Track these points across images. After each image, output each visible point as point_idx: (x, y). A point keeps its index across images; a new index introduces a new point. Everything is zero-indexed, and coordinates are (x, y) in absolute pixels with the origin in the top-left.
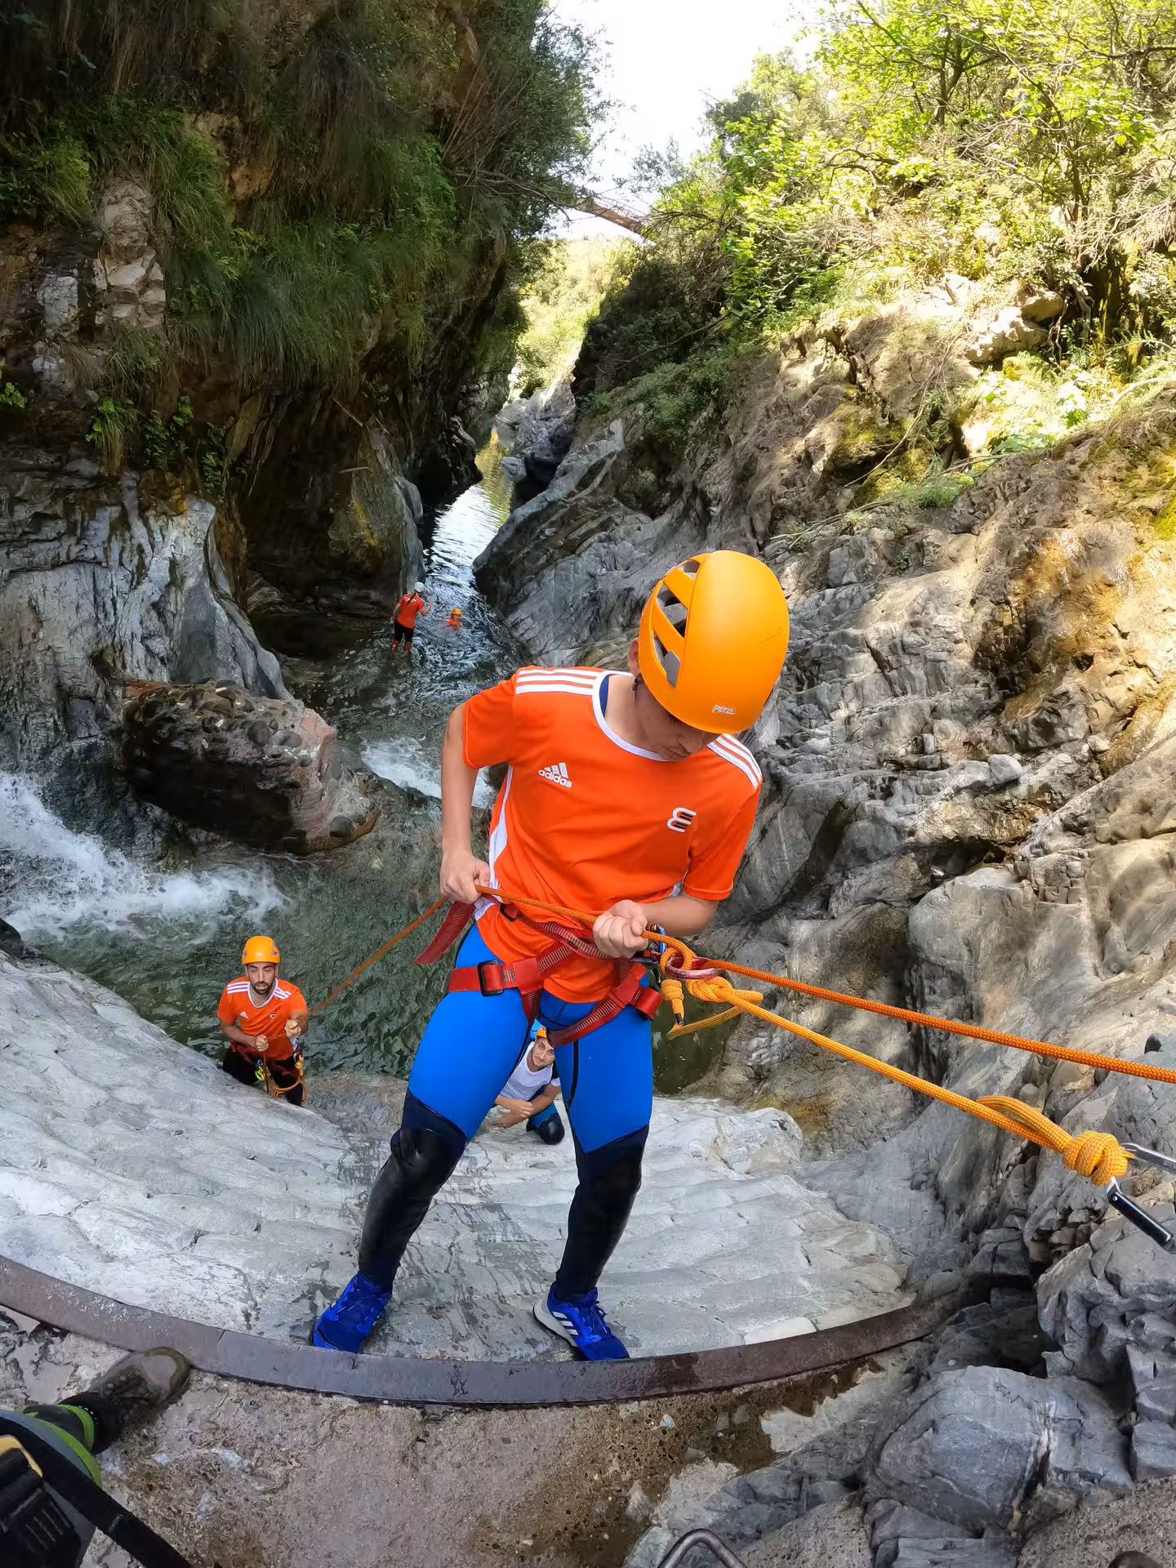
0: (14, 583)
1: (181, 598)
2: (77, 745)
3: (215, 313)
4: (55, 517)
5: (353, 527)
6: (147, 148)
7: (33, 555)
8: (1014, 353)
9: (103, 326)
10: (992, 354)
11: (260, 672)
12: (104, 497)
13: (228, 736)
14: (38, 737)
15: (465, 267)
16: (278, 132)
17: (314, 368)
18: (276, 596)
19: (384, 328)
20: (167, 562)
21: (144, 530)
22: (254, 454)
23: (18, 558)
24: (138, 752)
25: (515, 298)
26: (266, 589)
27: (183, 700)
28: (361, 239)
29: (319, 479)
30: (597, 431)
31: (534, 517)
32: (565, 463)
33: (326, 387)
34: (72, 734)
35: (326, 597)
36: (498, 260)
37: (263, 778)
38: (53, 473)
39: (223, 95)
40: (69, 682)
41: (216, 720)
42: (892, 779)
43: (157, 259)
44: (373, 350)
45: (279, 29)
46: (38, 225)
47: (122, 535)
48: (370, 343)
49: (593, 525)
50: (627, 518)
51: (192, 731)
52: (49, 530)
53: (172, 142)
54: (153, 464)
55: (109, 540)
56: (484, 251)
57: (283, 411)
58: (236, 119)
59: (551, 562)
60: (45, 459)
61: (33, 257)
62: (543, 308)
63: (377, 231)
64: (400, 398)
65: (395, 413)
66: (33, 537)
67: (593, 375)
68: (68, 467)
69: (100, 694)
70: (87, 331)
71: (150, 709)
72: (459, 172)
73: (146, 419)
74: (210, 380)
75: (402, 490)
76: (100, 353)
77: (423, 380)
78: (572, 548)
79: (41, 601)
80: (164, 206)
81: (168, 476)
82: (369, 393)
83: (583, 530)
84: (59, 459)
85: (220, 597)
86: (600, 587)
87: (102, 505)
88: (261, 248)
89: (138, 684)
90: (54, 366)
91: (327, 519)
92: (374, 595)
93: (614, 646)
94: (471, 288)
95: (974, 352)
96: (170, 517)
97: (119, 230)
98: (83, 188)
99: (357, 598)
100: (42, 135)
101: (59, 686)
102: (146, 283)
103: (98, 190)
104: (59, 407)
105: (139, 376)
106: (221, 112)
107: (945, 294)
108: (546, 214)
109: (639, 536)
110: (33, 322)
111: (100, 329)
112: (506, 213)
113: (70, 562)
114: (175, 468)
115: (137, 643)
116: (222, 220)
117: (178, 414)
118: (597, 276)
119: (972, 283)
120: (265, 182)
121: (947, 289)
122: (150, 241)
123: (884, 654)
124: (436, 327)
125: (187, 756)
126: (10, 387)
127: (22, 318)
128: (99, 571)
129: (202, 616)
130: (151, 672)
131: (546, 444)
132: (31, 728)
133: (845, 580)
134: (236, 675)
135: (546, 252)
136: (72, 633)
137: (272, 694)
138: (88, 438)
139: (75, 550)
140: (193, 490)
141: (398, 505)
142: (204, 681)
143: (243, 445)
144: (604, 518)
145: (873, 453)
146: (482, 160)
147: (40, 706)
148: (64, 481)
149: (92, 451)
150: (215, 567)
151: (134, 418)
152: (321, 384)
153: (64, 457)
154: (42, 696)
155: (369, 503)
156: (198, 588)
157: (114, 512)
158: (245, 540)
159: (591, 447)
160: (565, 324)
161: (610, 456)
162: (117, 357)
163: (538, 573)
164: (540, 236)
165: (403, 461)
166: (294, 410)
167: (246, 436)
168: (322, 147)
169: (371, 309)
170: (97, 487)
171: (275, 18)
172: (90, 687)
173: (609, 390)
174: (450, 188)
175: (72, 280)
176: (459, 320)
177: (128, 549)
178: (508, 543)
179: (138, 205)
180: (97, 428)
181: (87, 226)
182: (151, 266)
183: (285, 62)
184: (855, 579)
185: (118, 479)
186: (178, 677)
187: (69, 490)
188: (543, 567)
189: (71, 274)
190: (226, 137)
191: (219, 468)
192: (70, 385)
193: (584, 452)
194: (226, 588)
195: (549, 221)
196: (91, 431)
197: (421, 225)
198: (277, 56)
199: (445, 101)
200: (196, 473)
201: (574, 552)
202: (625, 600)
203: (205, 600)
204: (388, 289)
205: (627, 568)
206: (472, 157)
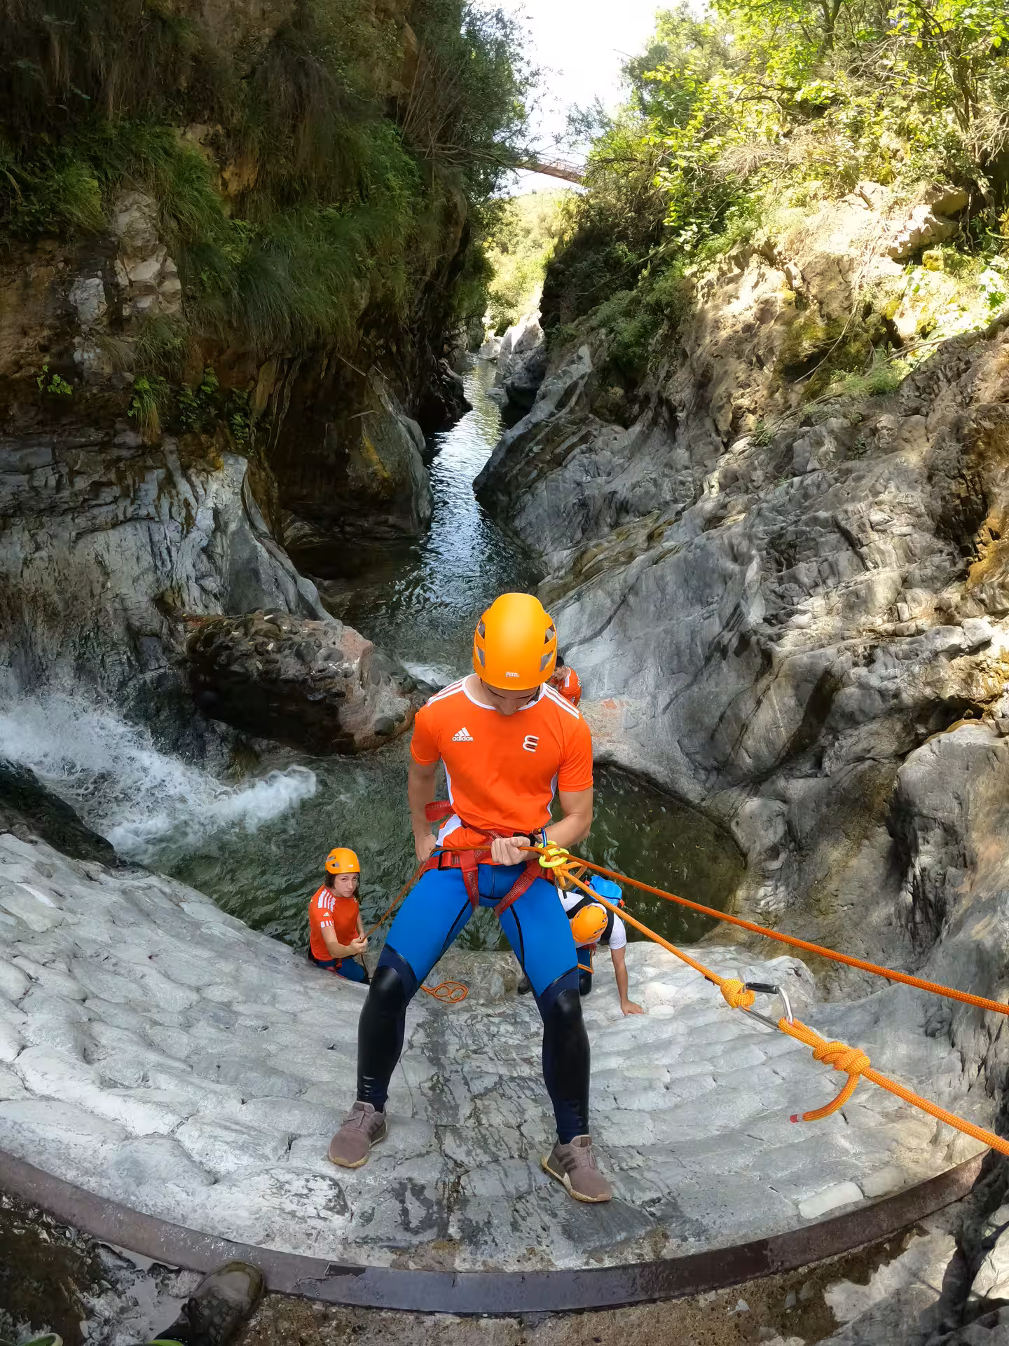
0: (81, 544)
1: (226, 542)
2: (149, 676)
3: (226, 294)
4: (110, 484)
5: (368, 464)
6: (146, 160)
7: (94, 518)
8: (930, 246)
9: (130, 316)
10: (911, 249)
11: (301, 597)
12: (150, 462)
13: (278, 657)
14: (115, 674)
15: (434, 228)
16: (257, 133)
17: (318, 331)
18: (307, 529)
19: (373, 290)
20: (211, 512)
21: (188, 486)
22: (275, 410)
23: (82, 521)
24: (202, 677)
25: (480, 252)
26: (298, 524)
27: (237, 628)
28: (343, 216)
29: (332, 426)
30: (568, 358)
31: (522, 438)
32: (542, 388)
33: (329, 347)
34: (143, 668)
35: (351, 525)
36: (462, 220)
37: (313, 691)
38: (104, 446)
39: (205, 108)
40: (137, 624)
41: (267, 644)
43: (170, 254)
44: (366, 309)
45: (243, 45)
46: (62, 238)
47: (170, 492)
48: (363, 303)
49: (575, 439)
50: (604, 430)
51: (247, 655)
52: (107, 495)
53: (166, 152)
54: (190, 429)
55: (159, 498)
56: (449, 215)
57: (295, 372)
58: (219, 127)
59: (541, 475)
60: (95, 436)
61: (61, 265)
62: (504, 258)
63: (356, 207)
64: (394, 349)
65: (391, 362)
66: (94, 503)
67: (558, 309)
68: (116, 440)
69: (165, 630)
70: (116, 322)
71: (209, 639)
72: (418, 149)
73: (178, 391)
74: (229, 352)
75: (406, 426)
76: (130, 340)
77: (412, 330)
78: (559, 462)
79: (106, 556)
80: (168, 209)
81: (204, 438)
82: (368, 347)
83: (566, 445)
84: (107, 434)
85: (260, 537)
86: (587, 493)
87: (151, 468)
88: (258, 234)
89: (196, 619)
90: (91, 355)
91: (344, 459)
92: (392, 519)
93: (606, 544)
94: (443, 247)
95: (896, 249)
96: (209, 473)
97: (132, 233)
98: (96, 201)
99: (377, 523)
100: (53, 161)
101: (129, 627)
102: (162, 276)
103: (109, 201)
104: (102, 390)
105: (167, 356)
106: (205, 122)
107: (859, 200)
108: (496, 175)
109: (616, 445)
110: (68, 321)
111: (128, 319)
112: (463, 179)
113: (127, 520)
114: (209, 429)
115: (192, 584)
116: (219, 213)
117: (205, 384)
118: (545, 225)
119: (883, 188)
120: (253, 177)
121: (862, 195)
122: (161, 239)
123: (853, 533)
124: (417, 283)
125: (245, 677)
126: (56, 378)
127: (58, 317)
128: (154, 526)
129: (246, 555)
130: (206, 607)
131: (524, 375)
132: (108, 665)
133: (809, 467)
134: (281, 602)
135: (501, 209)
136: (136, 580)
137: (314, 616)
138: (130, 414)
139: (130, 510)
140: (226, 448)
141: (403, 441)
142: (254, 611)
143: (265, 405)
144: (584, 432)
145: (817, 350)
146: (436, 135)
147: (114, 645)
148: (115, 453)
149: (134, 424)
150: (253, 511)
151: (168, 391)
152: (324, 345)
153: (112, 433)
154: (115, 637)
155: (378, 440)
156: (240, 530)
157: (159, 473)
158: (276, 485)
159: (565, 372)
160: (525, 269)
161: (582, 377)
162: (146, 342)
163: (530, 486)
164: (495, 195)
165: (403, 402)
166: (305, 368)
167: (266, 396)
168: (297, 139)
169: (359, 274)
170: (143, 454)
171: (238, 35)
172: (155, 625)
173: (573, 321)
174: (412, 163)
175: (97, 281)
176: (436, 275)
177: (176, 503)
178: (503, 463)
179: (146, 210)
180: (136, 404)
181: (105, 234)
182: (165, 260)
183: (253, 72)
184: (818, 466)
185: (160, 445)
186: (231, 609)
187: (119, 459)
188: (535, 480)
189: (97, 276)
190: (213, 142)
191: (248, 426)
192: (108, 370)
193: (559, 377)
194: (263, 527)
195: (501, 181)
196: (131, 407)
197: (393, 197)
198: (246, 68)
199: (397, 87)
200: (227, 431)
201: (560, 465)
202: (610, 502)
203: (246, 541)
204: (372, 255)
205: (609, 474)
206: (427, 133)
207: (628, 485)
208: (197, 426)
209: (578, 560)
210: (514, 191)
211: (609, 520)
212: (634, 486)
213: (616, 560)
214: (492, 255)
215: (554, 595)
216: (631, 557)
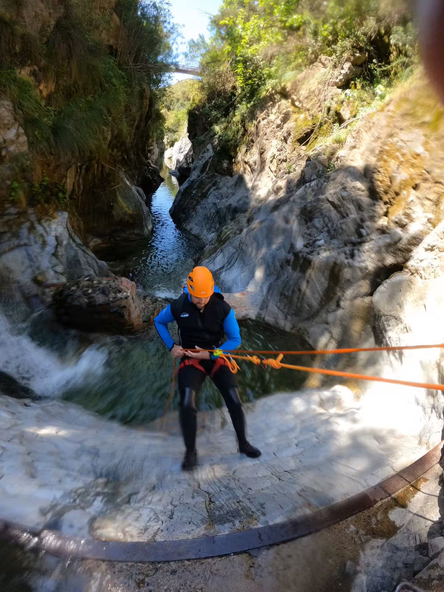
1: (63, 249)
2: (35, 315)
3: (48, 140)
4: (6, 232)
5: (121, 208)
6: (5, 85)
7: (1, 248)
8: (352, 79)
9: (6, 155)
11: (100, 268)
12: (23, 220)
13: (94, 295)
15: (136, 101)
16: (53, 68)
17: (91, 151)
18: (99, 241)
19: (112, 131)
20: (54, 238)
21: (42, 228)
22: (77, 188)
24: (61, 311)
25: (158, 110)
26: (95, 240)
27: (73, 286)
28: (95, 100)
29: (103, 193)
30: (203, 151)
31: (187, 188)
32: (193, 165)
33: (97, 158)
34: (33, 311)
36: (148, 96)
37: (112, 307)
39: (28, 59)
40: (27, 292)
41: (88, 291)
42: (353, 250)
43: (20, 126)
44: (111, 140)
45: (42, 30)
47: (33, 232)
48: (109, 138)
49: (210, 185)
50: (222, 179)
51: (80, 297)
53: (13, 80)
54: (39, 202)
55: (29, 235)
56: (142, 94)
57: (83, 171)
58: (35, 67)
59: (198, 203)
62: (169, 113)
63: (100, 95)
64: (126, 157)
65: (125, 162)
68: (7, 212)
69: (40, 293)
71: (61, 293)
72: (125, 67)
73: (31, 186)
74: (52, 165)
75: (136, 190)
76: (7, 165)
77: (132, 147)
78: (205, 196)
80: (17, 106)
81: (46, 205)
82: (113, 156)
83: (207, 187)
85: (78, 245)
86: (218, 207)
87: (23, 223)
88: (58, 112)
89: (53, 285)
91: (111, 208)
92: (136, 231)
93: (230, 227)
94: (141, 109)
95: (338, 83)
96: (50, 220)
97: (2, 118)
99: (130, 234)
101: (23, 294)
102: (18, 135)
105: (24, 170)
106: (29, 66)
107: (320, 64)
108: (161, 76)
109: (229, 185)
111: (5, 157)
112: (146, 78)
113: (15, 247)
114: (48, 201)
115: (50, 270)
116: (40, 105)
117: (43, 181)
118: (185, 96)
120: (53, 87)
122: (15, 119)
123: (336, 202)
124: (132, 126)
125: (81, 307)
128: (28, 248)
129: (72, 254)
130: (58, 279)
131: (184, 161)
133: (312, 178)
134: (92, 272)
135: (165, 90)
136: (23, 272)
137: (107, 275)
138: (11, 199)
140: (57, 209)
141: (136, 196)
142: (79, 278)
143: (72, 187)
144: (214, 181)
145: (309, 130)
146: (132, 60)
148: (6, 218)
149: (14, 203)
150: (73, 234)
151: (27, 187)
152: (95, 157)
153: (3, 209)
154: (17, 299)
155: (125, 197)
156: (68, 244)
157: (28, 224)
158: (82, 222)
159: (202, 157)
160: (179, 116)
161: (210, 158)
162: (14, 165)
163: (194, 209)
164: (161, 86)
166: (87, 170)
167: (72, 183)
168: (71, 68)
169: (106, 124)
170: (19, 216)
171: (40, 25)
172: (35, 291)
173: (202, 135)
174: (123, 74)
176: (140, 121)
177: (37, 236)
178: (180, 200)
179: (7, 107)
180: (13, 194)
182: (18, 128)
183: (48, 40)
184: (316, 177)
185: (26, 212)
186: (69, 278)
187: (9, 220)
188: (196, 205)
190: (33, 74)
191: (65, 198)
193: (200, 160)
194: (79, 241)
195: (164, 78)
196: (11, 196)
197: (116, 89)
198: (45, 39)
199: (112, 42)
200: (57, 201)
201: (205, 197)
202: (229, 209)
203: (72, 248)
204: (110, 116)
205: (227, 197)
206: (128, 60)
207: (236, 201)
208: (42, 201)
209: (219, 236)
210: (170, 81)
211: (230, 217)
212: (238, 201)
213: (235, 233)
214: (164, 111)
215: (211, 252)
216: (241, 231)
